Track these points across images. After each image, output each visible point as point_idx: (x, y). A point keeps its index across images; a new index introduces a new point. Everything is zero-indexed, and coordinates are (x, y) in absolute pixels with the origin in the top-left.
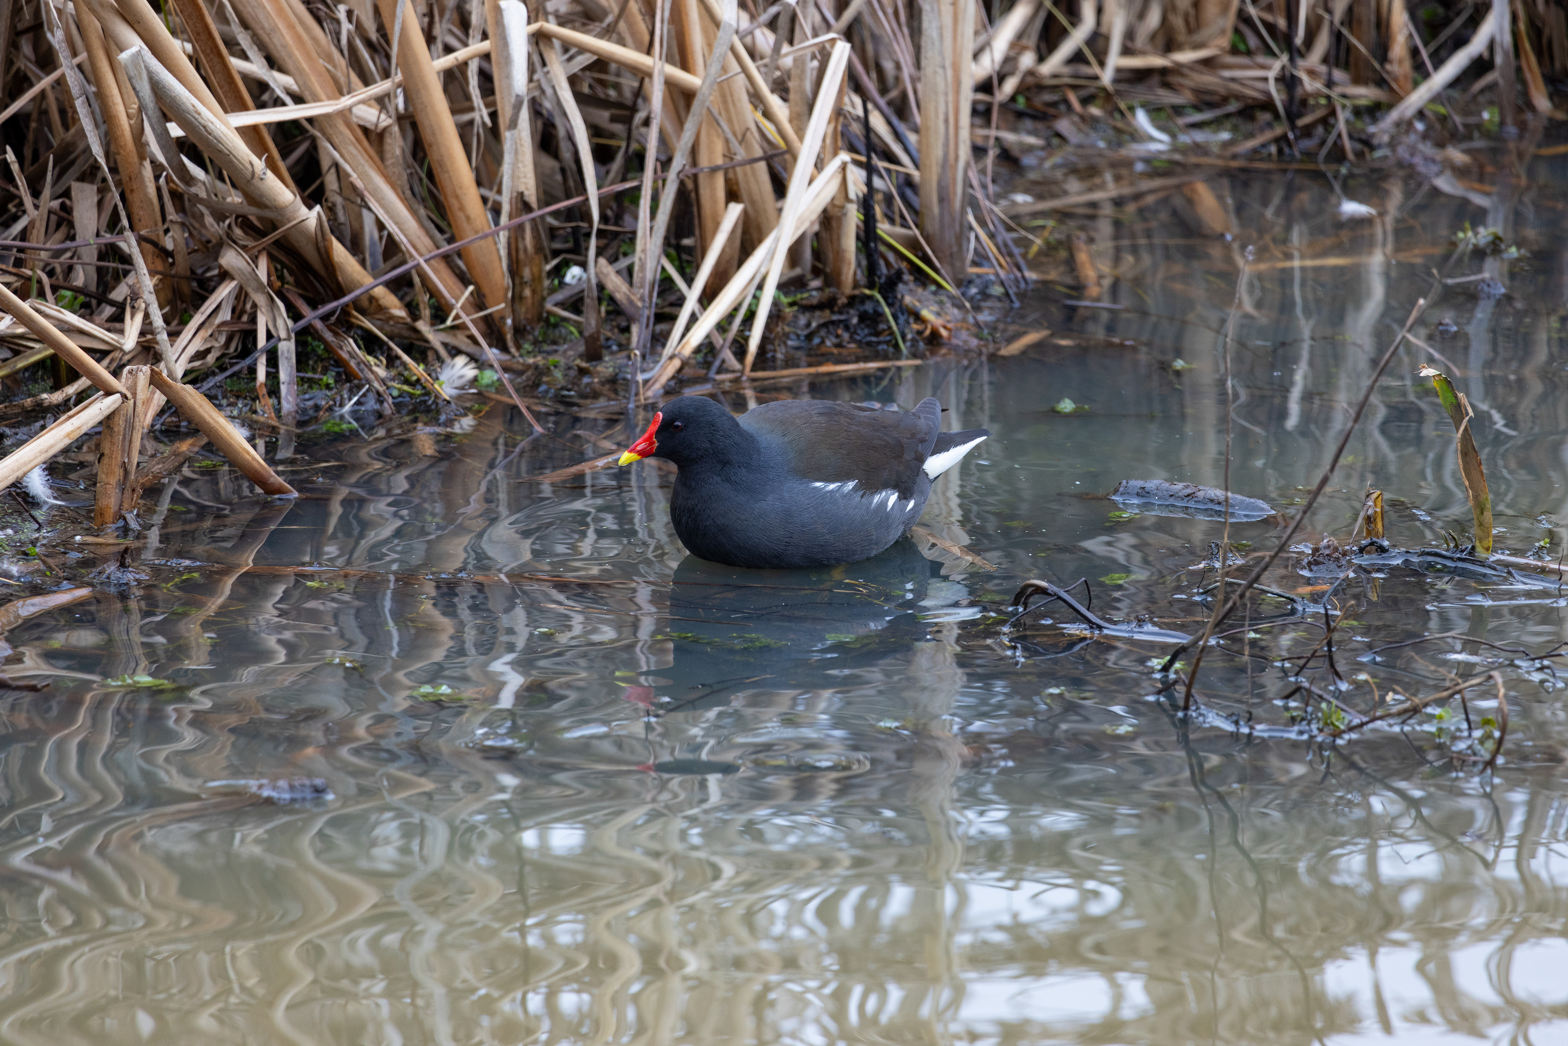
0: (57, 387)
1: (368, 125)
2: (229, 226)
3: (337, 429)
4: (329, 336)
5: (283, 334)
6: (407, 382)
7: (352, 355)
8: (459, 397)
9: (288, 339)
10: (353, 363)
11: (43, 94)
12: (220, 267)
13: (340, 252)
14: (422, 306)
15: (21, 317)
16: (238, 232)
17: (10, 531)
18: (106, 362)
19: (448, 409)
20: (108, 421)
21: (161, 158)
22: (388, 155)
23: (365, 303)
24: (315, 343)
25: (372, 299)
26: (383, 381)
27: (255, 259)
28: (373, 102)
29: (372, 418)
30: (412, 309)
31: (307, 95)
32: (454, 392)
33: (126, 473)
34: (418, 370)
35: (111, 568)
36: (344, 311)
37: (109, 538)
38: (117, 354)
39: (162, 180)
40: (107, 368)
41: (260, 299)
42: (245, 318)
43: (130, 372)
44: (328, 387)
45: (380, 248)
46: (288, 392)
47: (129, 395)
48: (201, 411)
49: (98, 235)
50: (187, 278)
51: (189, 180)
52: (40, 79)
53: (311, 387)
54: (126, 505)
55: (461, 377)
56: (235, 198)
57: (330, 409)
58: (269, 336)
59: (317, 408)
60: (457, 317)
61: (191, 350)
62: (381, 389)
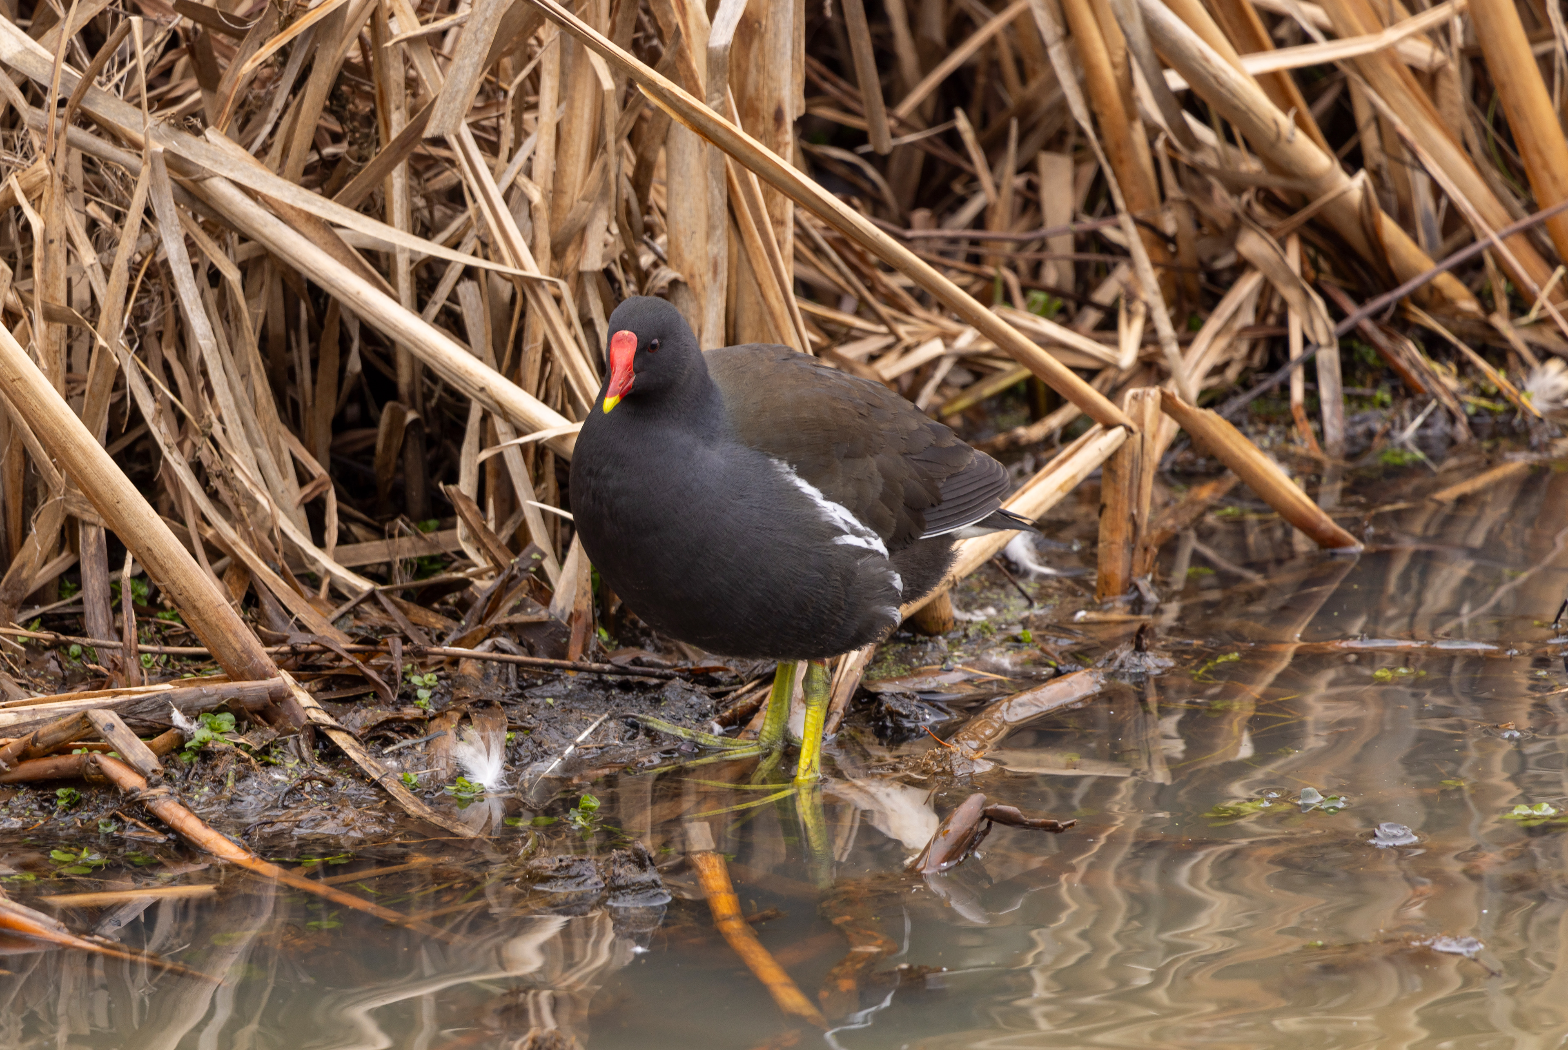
0: (1035, 418)
1: (1417, 65)
2: (1249, 204)
3: (1398, 461)
4: (1381, 339)
5: (1323, 339)
6: (1484, 394)
7: (1413, 363)
8: (1552, 413)
9: (1330, 345)
10: (1414, 374)
11: (992, 42)
12: (1239, 254)
13: (1390, 229)
14: (1497, 295)
15: (987, 331)
16: (1259, 210)
17: (991, 611)
18: (1098, 382)
19: (1541, 428)
20: (1110, 463)
21: (1158, 118)
22: (1443, 101)
23: (1425, 295)
24: (1364, 349)
25: (1433, 288)
26: (1455, 395)
27: (1283, 244)
28: (1424, 37)
29: (1442, 446)
30: (1485, 298)
31: (1341, 29)
32: (1546, 407)
33: (1136, 527)
34: (1498, 378)
35: (1124, 653)
36: (1400, 307)
37: (1118, 611)
38: (1110, 373)
39: (1160, 144)
40: (1100, 390)
41: (1292, 295)
42: (1271, 320)
43: (1135, 397)
44: (1383, 405)
45: (1437, 223)
46: (1333, 414)
47: (1135, 427)
48: (1228, 443)
49: (1075, 219)
50: (1195, 272)
51: (1193, 143)
52: (986, 20)
53: (1361, 406)
54: (1137, 569)
55: (1555, 387)
56: (1250, 166)
57: (1387, 434)
58: (1306, 342)
59: (1370, 434)
60: (1543, 308)
61: (1207, 364)
62: (1453, 405)
